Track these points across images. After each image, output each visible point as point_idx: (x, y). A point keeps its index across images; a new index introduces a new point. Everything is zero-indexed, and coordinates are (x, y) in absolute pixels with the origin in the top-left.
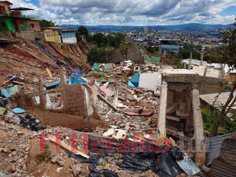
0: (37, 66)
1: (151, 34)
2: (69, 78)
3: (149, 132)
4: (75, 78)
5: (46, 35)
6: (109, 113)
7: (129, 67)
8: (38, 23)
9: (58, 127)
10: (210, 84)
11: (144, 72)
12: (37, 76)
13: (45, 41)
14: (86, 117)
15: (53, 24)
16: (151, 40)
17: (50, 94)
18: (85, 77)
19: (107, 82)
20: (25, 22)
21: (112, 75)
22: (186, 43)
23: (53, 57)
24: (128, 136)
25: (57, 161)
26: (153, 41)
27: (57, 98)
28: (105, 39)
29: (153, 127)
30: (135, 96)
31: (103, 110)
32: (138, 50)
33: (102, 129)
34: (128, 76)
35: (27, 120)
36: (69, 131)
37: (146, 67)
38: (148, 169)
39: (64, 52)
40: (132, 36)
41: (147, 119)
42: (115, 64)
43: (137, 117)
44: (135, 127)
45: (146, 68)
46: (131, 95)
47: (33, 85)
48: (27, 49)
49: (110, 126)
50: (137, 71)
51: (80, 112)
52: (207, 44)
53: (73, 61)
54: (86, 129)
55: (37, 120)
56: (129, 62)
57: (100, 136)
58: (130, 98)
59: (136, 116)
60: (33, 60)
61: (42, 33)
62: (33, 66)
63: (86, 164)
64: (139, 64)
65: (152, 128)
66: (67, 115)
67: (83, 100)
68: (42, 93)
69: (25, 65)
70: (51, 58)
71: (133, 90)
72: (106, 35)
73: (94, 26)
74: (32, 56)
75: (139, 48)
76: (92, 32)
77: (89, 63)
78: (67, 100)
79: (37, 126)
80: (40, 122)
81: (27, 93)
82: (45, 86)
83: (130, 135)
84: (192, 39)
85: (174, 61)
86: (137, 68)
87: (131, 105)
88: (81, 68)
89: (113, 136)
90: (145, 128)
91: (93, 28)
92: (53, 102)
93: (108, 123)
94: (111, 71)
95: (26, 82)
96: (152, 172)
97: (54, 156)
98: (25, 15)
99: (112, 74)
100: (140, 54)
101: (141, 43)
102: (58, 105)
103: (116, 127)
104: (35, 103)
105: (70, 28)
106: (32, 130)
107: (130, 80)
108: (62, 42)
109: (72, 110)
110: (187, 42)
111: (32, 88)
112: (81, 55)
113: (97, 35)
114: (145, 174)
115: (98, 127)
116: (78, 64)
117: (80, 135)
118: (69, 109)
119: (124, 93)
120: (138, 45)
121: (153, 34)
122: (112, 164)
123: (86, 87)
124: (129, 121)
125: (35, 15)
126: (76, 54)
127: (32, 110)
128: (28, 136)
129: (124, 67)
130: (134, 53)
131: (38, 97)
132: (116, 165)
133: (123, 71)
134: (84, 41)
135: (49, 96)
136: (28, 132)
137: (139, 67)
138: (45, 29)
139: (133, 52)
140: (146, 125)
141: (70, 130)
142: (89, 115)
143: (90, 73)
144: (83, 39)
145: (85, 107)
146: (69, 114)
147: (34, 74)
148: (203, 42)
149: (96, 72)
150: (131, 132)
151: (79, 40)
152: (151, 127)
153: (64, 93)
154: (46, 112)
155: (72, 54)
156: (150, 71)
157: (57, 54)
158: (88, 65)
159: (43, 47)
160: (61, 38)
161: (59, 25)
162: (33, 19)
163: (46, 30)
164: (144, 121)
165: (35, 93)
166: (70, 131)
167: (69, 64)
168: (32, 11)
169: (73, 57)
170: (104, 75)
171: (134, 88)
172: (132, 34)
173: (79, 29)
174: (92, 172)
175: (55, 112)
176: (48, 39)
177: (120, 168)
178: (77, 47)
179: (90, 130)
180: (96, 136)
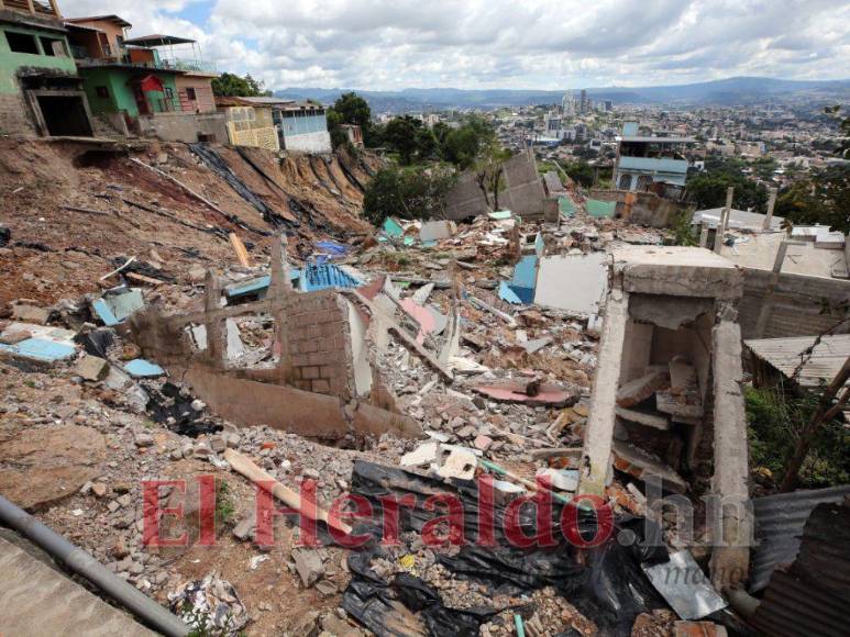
0: (202, 227)
1: (589, 119)
2: (300, 269)
3: (557, 459)
4: (320, 269)
5: (231, 125)
6: (425, 389)
7: (504, 234)
8: (208, 84)
9: (259, 428)
10: (795, 303)
11: (557, 251)
12: (200, 258)
13: (228, 145)
14: (351, 398)
15: (255, 87)
16: (585, 138)
17: (240, 320)
18: (353, 265)
19: (427, 283)
20: (168, 84)
21: (444, 261)
22: (714, 150)
23: (252, 199)
24: (483, 472)
25: (251, 534)
26: (595, 144)
27: (262, 331)
28: (426, 137)
29: (573, 446)
30: (521, 335)
31: (406, 379)
32: (538, 174)
33: (398, 442)
34: (498, 264)
35: (169, 399)
36: (293, 442)
37: (563, 236)
38: (541, 583)
39: (287, 182)
40: (519, 125)
41: (555, 418)
42: (458, 224)
43: (521, 407)
44: (509, 442)
45: (565, 239)
46: (507, 332)
47: (188, 287)
48: (171, 172)
49: (427, 432)
50: (531, 247)
51: (332, 381)
52: (796, 154)
53: (317, 212)
54: (348, 436)
55: (196, 401)
56: (505, 218)
57: (389, 464)
58: (501, 342)
59: (518, 403)
60: (191, 207)
61: (220, 116)
62: (192, 227)
63: (340, 551)
64: (538, 224)
65: (569, 450)
66: (289, 387)
67: (343, 342)
68: (213, 316)
69: (167, 224)
70: (248, 200)
71: (517, 314)
72: (431, 124)
73: (391, 92)
74: (188, 195)
75: (543, 167)
76: (382, 112)
77: (371, 218)
78: (291, 342)
79: (196, 421)
80: (205, 409)
81: (169, 314)
82: (223, 293)
83: (490, 469)
84: (738, 136)
85: (665, 215)
86: (531, 240)
87: (505, 364)
88: (341, 236)
89: (434, 466)
90: (543, 446)
91: (387, 100)
92: (248, 344)
93: (420, 424)
94: (441, 246)
95: (166, 278)
96: (556, 595)
97: (241, 518)
98: (166, 62)
99: (446, 257)
100: (546, 190)
101: (551, 148)
102: (264, 356)
103: (443, 438)
104: (193, 347)
105: (309, 102)
106: (180, 433)
107: (506, 279)
108: (283, 146)
109: (307, 373)
110: (718, 147)
111: (185, 299)
112: (344, 190)
113: (397, 124)
114: (531, 600)
115: (386, 435)
116: (335, 221)
117: (326, 457)
118: (297, 372)
119: (482, 323)
120: (539, 157)
121: (596, 119)
122: (423, 556)
123: (351, 301)
124: (489, 420)
125: (199, 58)
126: (327, 187)
127: (182, 369)
128: (166, 451)
129: (489, 236)
130: (525, 185)
131: (202, 327)
132: (437, 563)
133: (482, 248)
134: (355, 145)
135: (238, 325)
136: (168, 437)
137: (538, 233)
138: (228, 106)
139: (522, 183)
140: (549, 435)
141: (295, 438)
142: (360, 393)
143: (372, 251)
144: (351, 137)
145: (349, 368)
146: (295, 386)
147: (191, 253)
148: (779, 148)
149: (391, 250)
150: (494, 458)
151: (338, 139)
152: (565, 443)
153: (283, 316)
154: (226, 377)
155: (315, 188)
156: (577, 251)
157: (265, 188)
158: (366, 224)
159: (221, 164)
160: (281, 134)
161: (274, 91)
162: (192, 73)
163: (231, 109)
164: (545, 421)
165: (192, 314)
166: (296, 442)
167: (305, 219)
168: (188, 45)
169: (316, 197)
170: (418, 261)
171: (518, 308)
172: (520, 118)
173: (338, 102)
174: (359, 577)
175: (253, 379)
176: (238, 138)
177: (449, 573)
178: (330, 163)
179: (361, 441)
180: (379, 463)
